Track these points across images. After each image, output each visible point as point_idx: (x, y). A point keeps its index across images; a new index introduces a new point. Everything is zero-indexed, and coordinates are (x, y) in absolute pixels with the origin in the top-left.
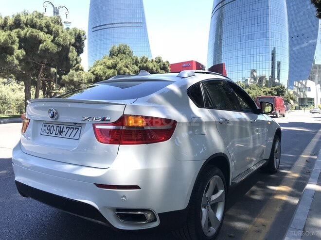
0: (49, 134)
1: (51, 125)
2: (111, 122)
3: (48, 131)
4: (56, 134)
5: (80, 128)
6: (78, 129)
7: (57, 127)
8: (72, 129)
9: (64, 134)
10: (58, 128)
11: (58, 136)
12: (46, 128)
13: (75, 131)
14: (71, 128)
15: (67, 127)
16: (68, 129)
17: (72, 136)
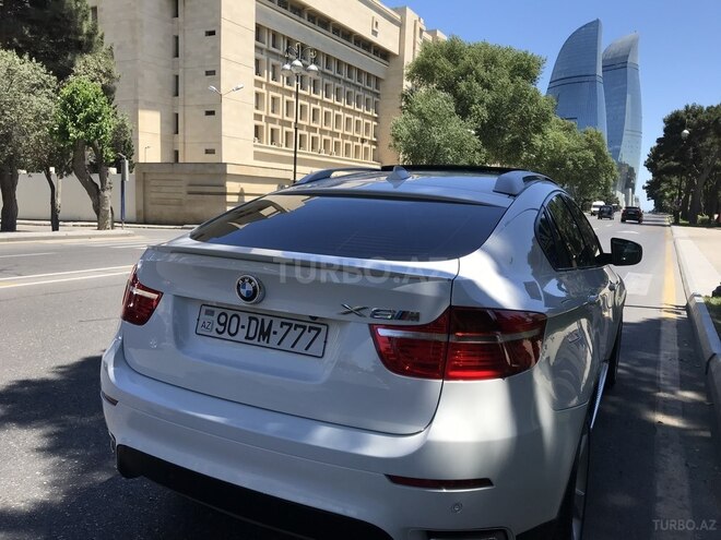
0: (226, 335)
1: (230, 313)
2: (420, 323)
3: (221, 329)
4: (247, 337)
5: (324, 328)
6: (319, 330)
7: (251, 319)
8: (300, 330)
9: (274, 339)
10: (254, 322)
11: (255, 341)
12: (215, 318)
13: (308, 336)
14: (297, 326)
15: (282, 324)
16: (287, 327)
17: (300, 347)
